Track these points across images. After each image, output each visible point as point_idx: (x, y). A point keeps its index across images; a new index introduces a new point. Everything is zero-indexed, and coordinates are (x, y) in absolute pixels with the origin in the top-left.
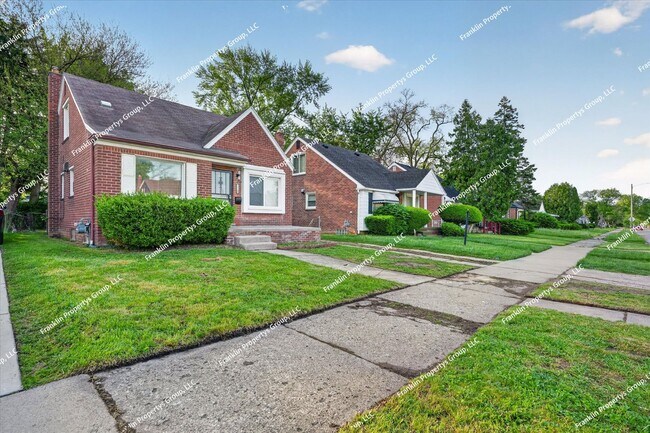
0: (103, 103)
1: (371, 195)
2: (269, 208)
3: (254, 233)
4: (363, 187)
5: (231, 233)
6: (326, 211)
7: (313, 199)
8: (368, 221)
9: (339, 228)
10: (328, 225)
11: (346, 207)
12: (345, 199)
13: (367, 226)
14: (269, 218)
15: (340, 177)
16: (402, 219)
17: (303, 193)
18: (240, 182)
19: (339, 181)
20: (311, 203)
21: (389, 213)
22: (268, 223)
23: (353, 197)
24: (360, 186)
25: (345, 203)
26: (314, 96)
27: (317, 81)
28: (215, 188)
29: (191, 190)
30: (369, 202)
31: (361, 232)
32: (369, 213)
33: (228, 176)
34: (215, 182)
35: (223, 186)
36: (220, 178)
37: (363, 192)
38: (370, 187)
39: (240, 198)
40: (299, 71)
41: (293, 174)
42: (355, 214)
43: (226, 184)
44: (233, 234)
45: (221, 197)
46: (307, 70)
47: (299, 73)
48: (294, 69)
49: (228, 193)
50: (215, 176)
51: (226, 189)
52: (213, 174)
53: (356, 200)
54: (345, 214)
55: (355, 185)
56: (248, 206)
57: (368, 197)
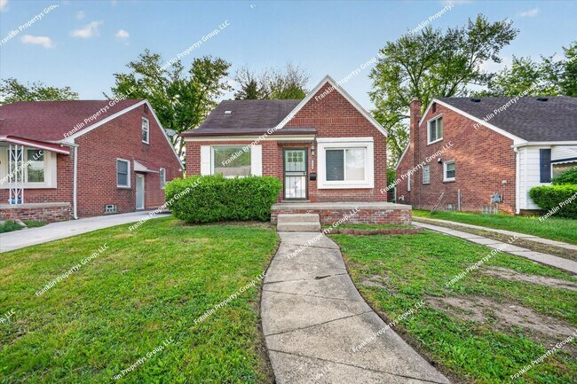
0: (226, 112)
1: (546, 154)
2: (351, 182)
3: (303, 211)
4: (524, 142)
5: (275, 211)
6: (468, 183)
7: (453, 169)
8: (535, 195)
9: (486, 204)
10: (470, 201)
11: (496, 174)
12: (495, 163)
13: (536, 202)
14: (353, 194)
15: (485, 134)
17: (440, 162)
18: (315, 157)
19: (485, 139)
20: (450, 174)
22: (351, 200)
23: (509, 161)
24: (518, 141)
25: (495, 169)
26: (492, 51)
27: (496, 32)
28: (289, 166)
29: (256, 169)
30: (542, 165)
31: (523, 212)
32: (542, 181)
33: (303, 152)
34: (290, 160)
35: (298, 163)
36: (295, 155)
37: (525, 150)
38: (544, 140)
39: (316, 173)
40: (469, 31)
41: (429, 143)
42: (511, 183)
43: (301, 160)
44: (277, 212)
45: (295, 174)
46: (479, 25)
47: (469, 34)
48: (462, 32)
49: (304, 169)
50: (290, 155)
51: (301, 166)
52: (287, 152)
53: (512, 164)
54: (494, 185)
55: (512, 141)
56: (322, 182)
57: (538, 156)
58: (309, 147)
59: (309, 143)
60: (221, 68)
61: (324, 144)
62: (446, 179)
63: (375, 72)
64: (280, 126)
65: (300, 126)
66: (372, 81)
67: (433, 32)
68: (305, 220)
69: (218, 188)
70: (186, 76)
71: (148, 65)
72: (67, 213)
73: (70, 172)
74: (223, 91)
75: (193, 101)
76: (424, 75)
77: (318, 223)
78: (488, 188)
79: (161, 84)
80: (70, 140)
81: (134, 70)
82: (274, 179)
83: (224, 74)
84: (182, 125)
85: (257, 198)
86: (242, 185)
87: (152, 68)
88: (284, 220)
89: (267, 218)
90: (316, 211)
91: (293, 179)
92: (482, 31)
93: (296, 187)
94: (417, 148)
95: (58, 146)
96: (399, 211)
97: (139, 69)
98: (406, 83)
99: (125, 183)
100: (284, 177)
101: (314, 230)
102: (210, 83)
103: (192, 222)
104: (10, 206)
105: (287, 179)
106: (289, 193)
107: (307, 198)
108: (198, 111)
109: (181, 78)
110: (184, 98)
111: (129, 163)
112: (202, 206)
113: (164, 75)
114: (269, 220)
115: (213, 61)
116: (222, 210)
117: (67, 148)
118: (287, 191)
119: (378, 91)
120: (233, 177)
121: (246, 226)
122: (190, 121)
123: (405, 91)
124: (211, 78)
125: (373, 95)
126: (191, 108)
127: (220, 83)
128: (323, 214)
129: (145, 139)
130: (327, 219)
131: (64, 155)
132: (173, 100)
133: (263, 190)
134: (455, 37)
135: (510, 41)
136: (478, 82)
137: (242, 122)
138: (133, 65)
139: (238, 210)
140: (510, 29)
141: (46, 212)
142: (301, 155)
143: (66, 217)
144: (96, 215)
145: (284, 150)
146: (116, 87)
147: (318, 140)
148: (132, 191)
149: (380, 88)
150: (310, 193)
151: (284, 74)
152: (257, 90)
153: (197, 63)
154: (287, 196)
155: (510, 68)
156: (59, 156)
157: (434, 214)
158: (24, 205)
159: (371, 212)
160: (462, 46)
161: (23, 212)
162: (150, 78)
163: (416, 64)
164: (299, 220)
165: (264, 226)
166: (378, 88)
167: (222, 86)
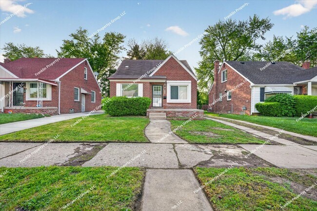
0: (126, 67)
1: (262, 90)
2: (182, 100)
3: (160, 112)
4: (254, 84)
7: (230, 95)
9: (241, 111)
10: (236, 109)
11: (245, 98)
12: (245, 93)
13: (257, 110)
14: (182, 105)
15: (242, 79)
16: (286, 104)
17: (226, 91)
18: (166, 89)
20: (229, 97)
21: (275, 101)
22: (182, 108)
23: (249, 92)
24: (252, 84)
25: (244, 95)
26: (261, 33)
27: (263, 24)
28: (155, 93)
29: (141, 94)
30: (261, 94)
31: (253, 114)
32: (261, 101)
33: (161, 87)
34: (155, 90)
35: (159, 91)
36: (157, 88)
37: (254, 88)
38: (262, 84)
39: (166, 96)
40: (250, 23)
41: (222, 82)
42: (250, 102)
43: (160, 90)
44: (149, 112)
45: (157, 96)
46: (254, 20)
47: (250, 24)
48: (246, 23)
49: (161, 94)
50: (155, 88)
51: (160, 93)
52: (154, 87)
53: (250, 93)
54: (244, 102)
55: (250, 84)
56: (169, 100)
57: (259, 90)
58: (163, 85)
59: (163, 83)
60: (120, 38)
61: (170, 83)
62: (228, 99)
63: (203, 41)
64: (151, 75)
65: (160, 75)
66: (201, 46)
67: (232, 22)
68: (160, 115)
69: (125, 102)
70: (101, 41)
71: (80, 36)
72: (56, 112)
73: (57, 93)
74: (121, 50)
75: (105, 55)
76: (229, 43)
77: (166, 116)
78: (242, 104)
79: (87, 46)
80: (58, 80)
81: (73, 37)
82: (148, 98)
83: (121, 41)
84: (98, 68)
85: (141, 106)
86: (135, 101)
87: (83, 36)
88: (152, 115)
89: (145, 114)
90: (165, 112)
91: (156, 98)
92: (256, 23)
93: (157, 102)
94: (217, 84)
95: (53, 82)
96: (199, 112)
97: (76, 37)
98: (219, 47)
99: (77, 99)
100: (152, 97)
101: (164, 119)
102: (114, 46)
103: (114, 116)
104: (38, 108)
105: (154, 98)
106: (155, 104)
107: (162, 107)
108: (107, 61)
109: (98, 42)
110: (100, 53)
111: (79, 89)
112: (119, 109)
113: (89, 41)
114: (146, 115)
115: (116, 34)
116: (127, 111)
117: (57, 83)
118: (154, 103)
119: (205, 51)
120: (131, 97)
121: (136, 117)
122: (103, 66)
123: (218, 51)
124: (115, 43)
125: (202, 53)
126: (104, 59)
127: (119, 46)
128: (167, 113)
129: (85, 78)
130: (170, 115)
131: (55, 86)
132: (94, 54)
133: (143, 103)
134: (243, 25)
135: (270, 29)
136: (254, 49)
137: (134, 72)
138: (72, 35)
139: (133, 111)
140: (269, 23)
141: (50, 111)
142: (160, 88)
143: (56, 114)
144: (66, 113)
145: (153, 85)
146: (63, 47)
147: (167, 81)
148: (80, 102)
149: (205, 49)
150: (164, 105)
151: (154, 43)
152: (139, 50)
153: (107, 35)
154: (154, 105)
155: (272, 41)
156: (53, 86)
157: (220, 115)
158: (42, 108)
159: (187, 112)
160: (247, 30)
161: (42, 110)
162: (82, 42)
163: (224, 37)
164: (158, 115)
165: (144, 117)
166: (204, 49)
167: (121, 48)
